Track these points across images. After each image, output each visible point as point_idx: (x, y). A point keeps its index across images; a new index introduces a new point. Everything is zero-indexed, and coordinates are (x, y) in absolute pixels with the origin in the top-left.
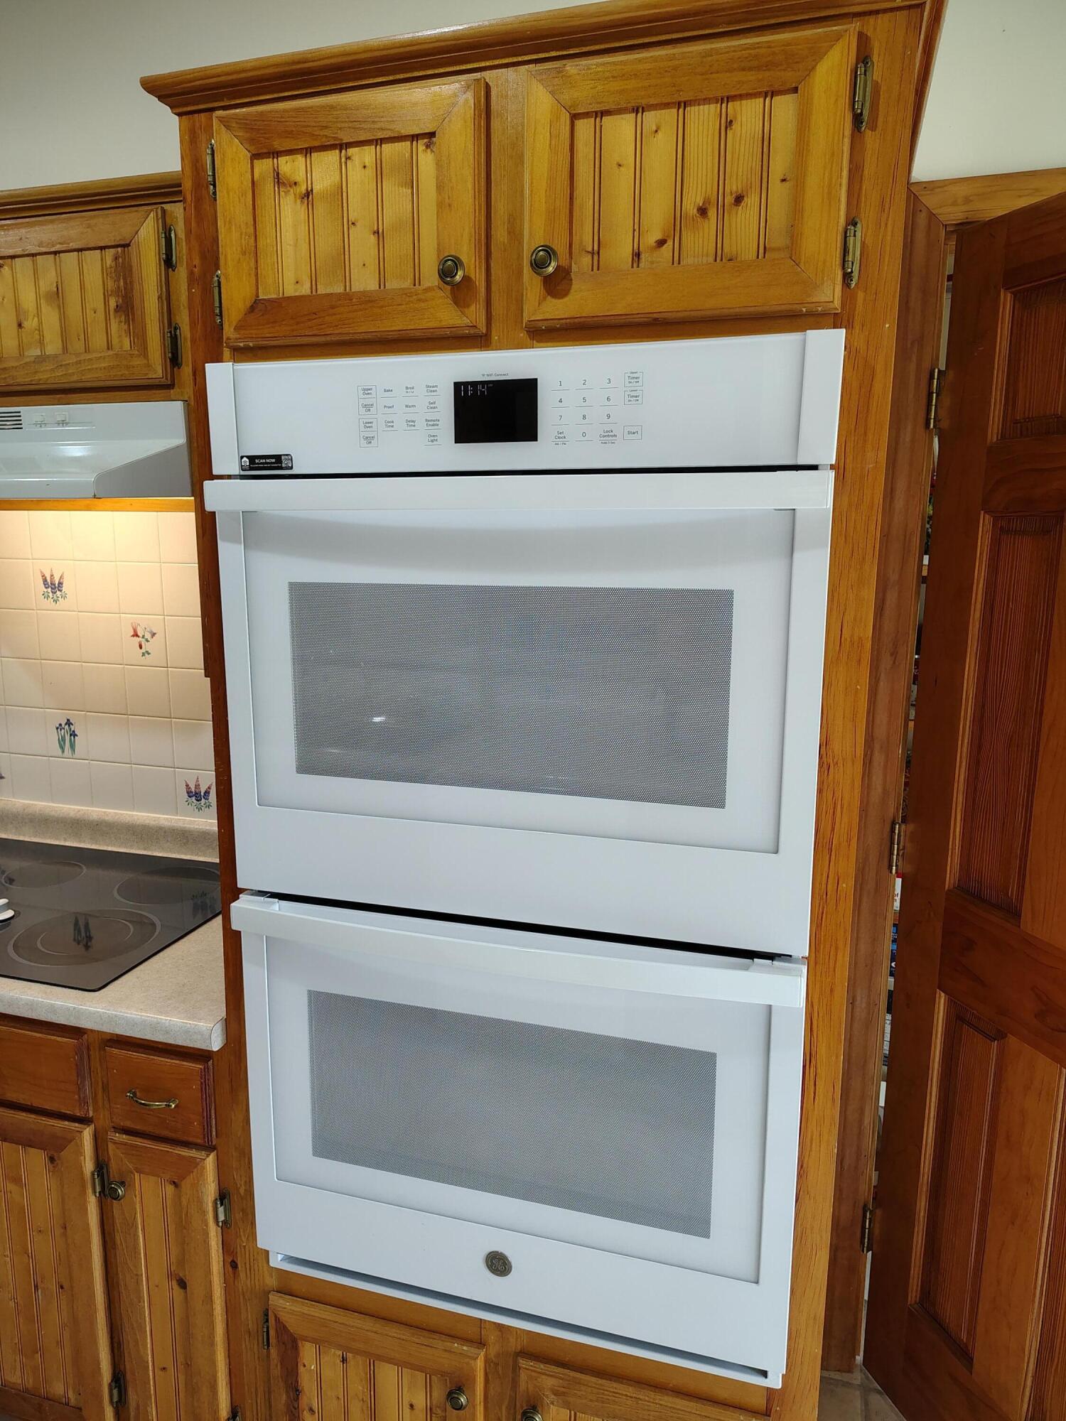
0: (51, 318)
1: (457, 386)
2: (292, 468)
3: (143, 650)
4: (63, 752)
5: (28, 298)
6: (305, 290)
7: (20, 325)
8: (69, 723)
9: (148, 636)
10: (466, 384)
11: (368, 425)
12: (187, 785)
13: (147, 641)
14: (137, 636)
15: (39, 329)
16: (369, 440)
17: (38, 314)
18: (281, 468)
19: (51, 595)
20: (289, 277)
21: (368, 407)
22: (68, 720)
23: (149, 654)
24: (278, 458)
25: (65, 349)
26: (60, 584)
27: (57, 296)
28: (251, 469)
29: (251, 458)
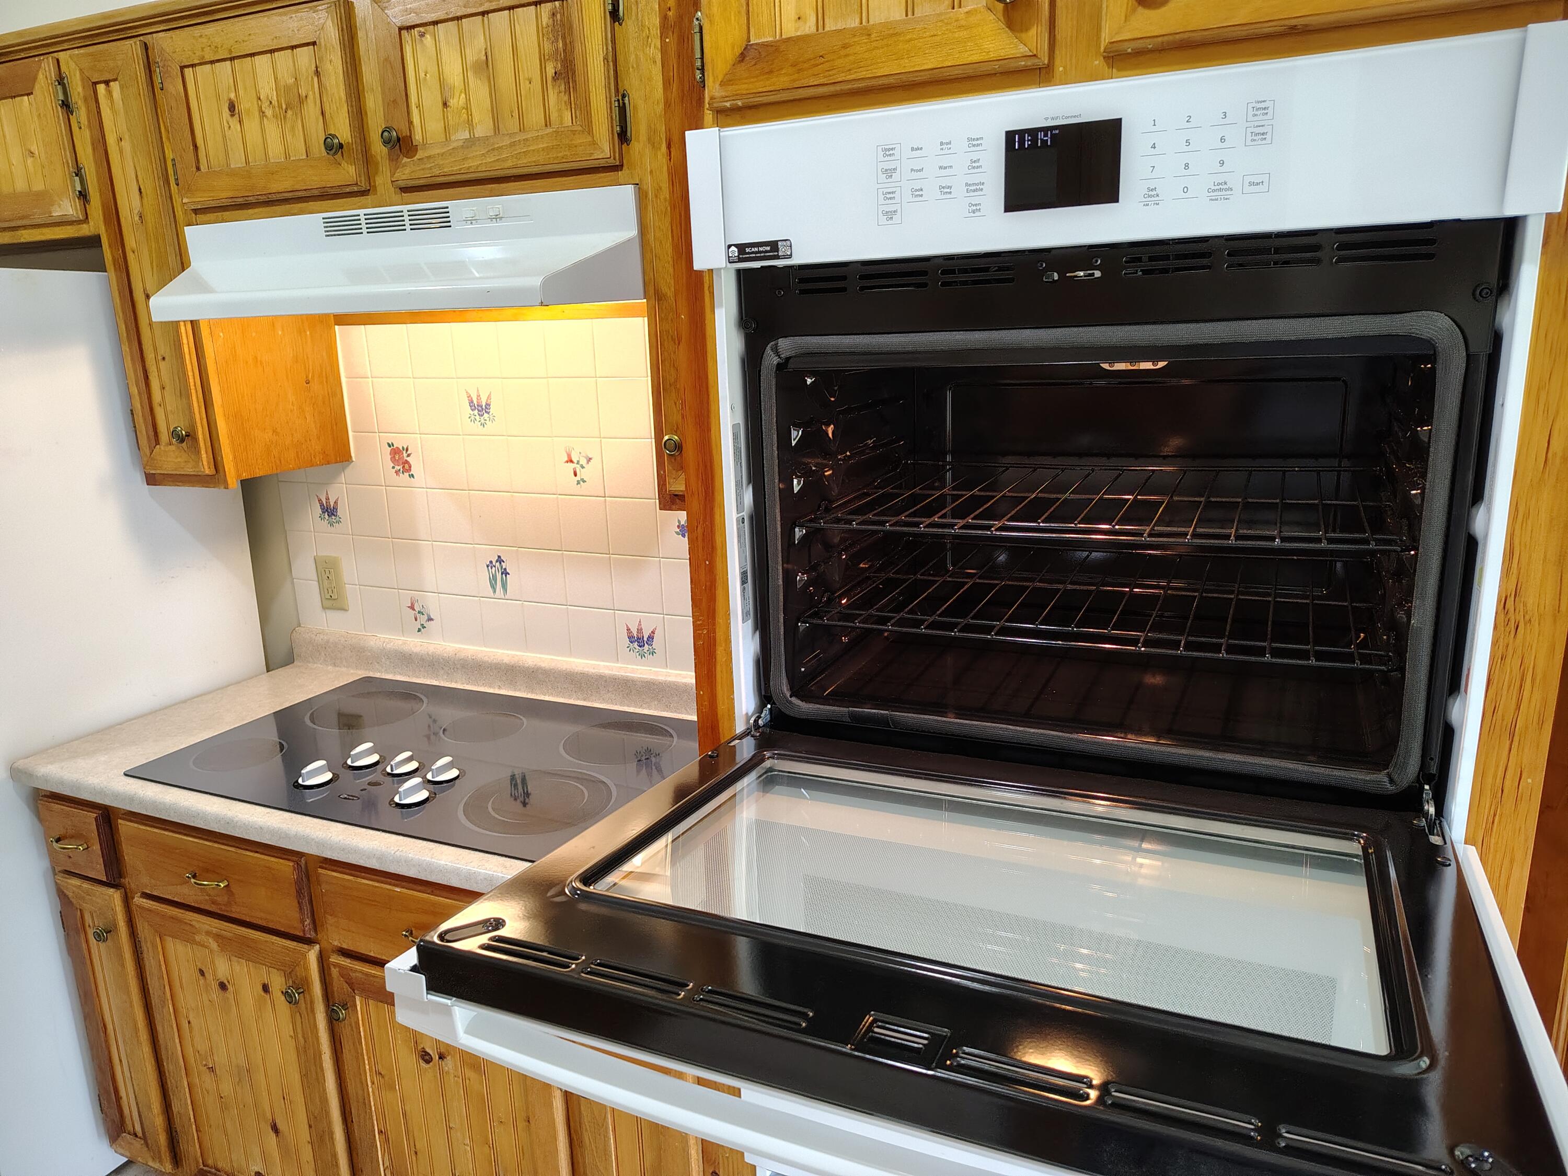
0: (480, 92)
1: (1010, 135)
2: (790, 256)
3: (578, 478)
4: (495, 592)
5: (453, 71)
6: (809, 27)
7: (445, 104)
8: (500, 560)
9: (583, 461)
10: (1021, 133)
11: (889, 196)
12: (628, 630)
13: (583, 467)
14: (571, 461)
15: (467, 108)
16: (890, 215)
17: (466, 89)
18: (777, 257)
19: (478, 417)
20: (789, 11)
21: (889, 173)
22: (499, 557)
23: (584, 481)
24: (774, 245)
25: (496, 129)
26: (488, 405)
27: (486, 66)
28: (741, 260)
29: (741, 247)
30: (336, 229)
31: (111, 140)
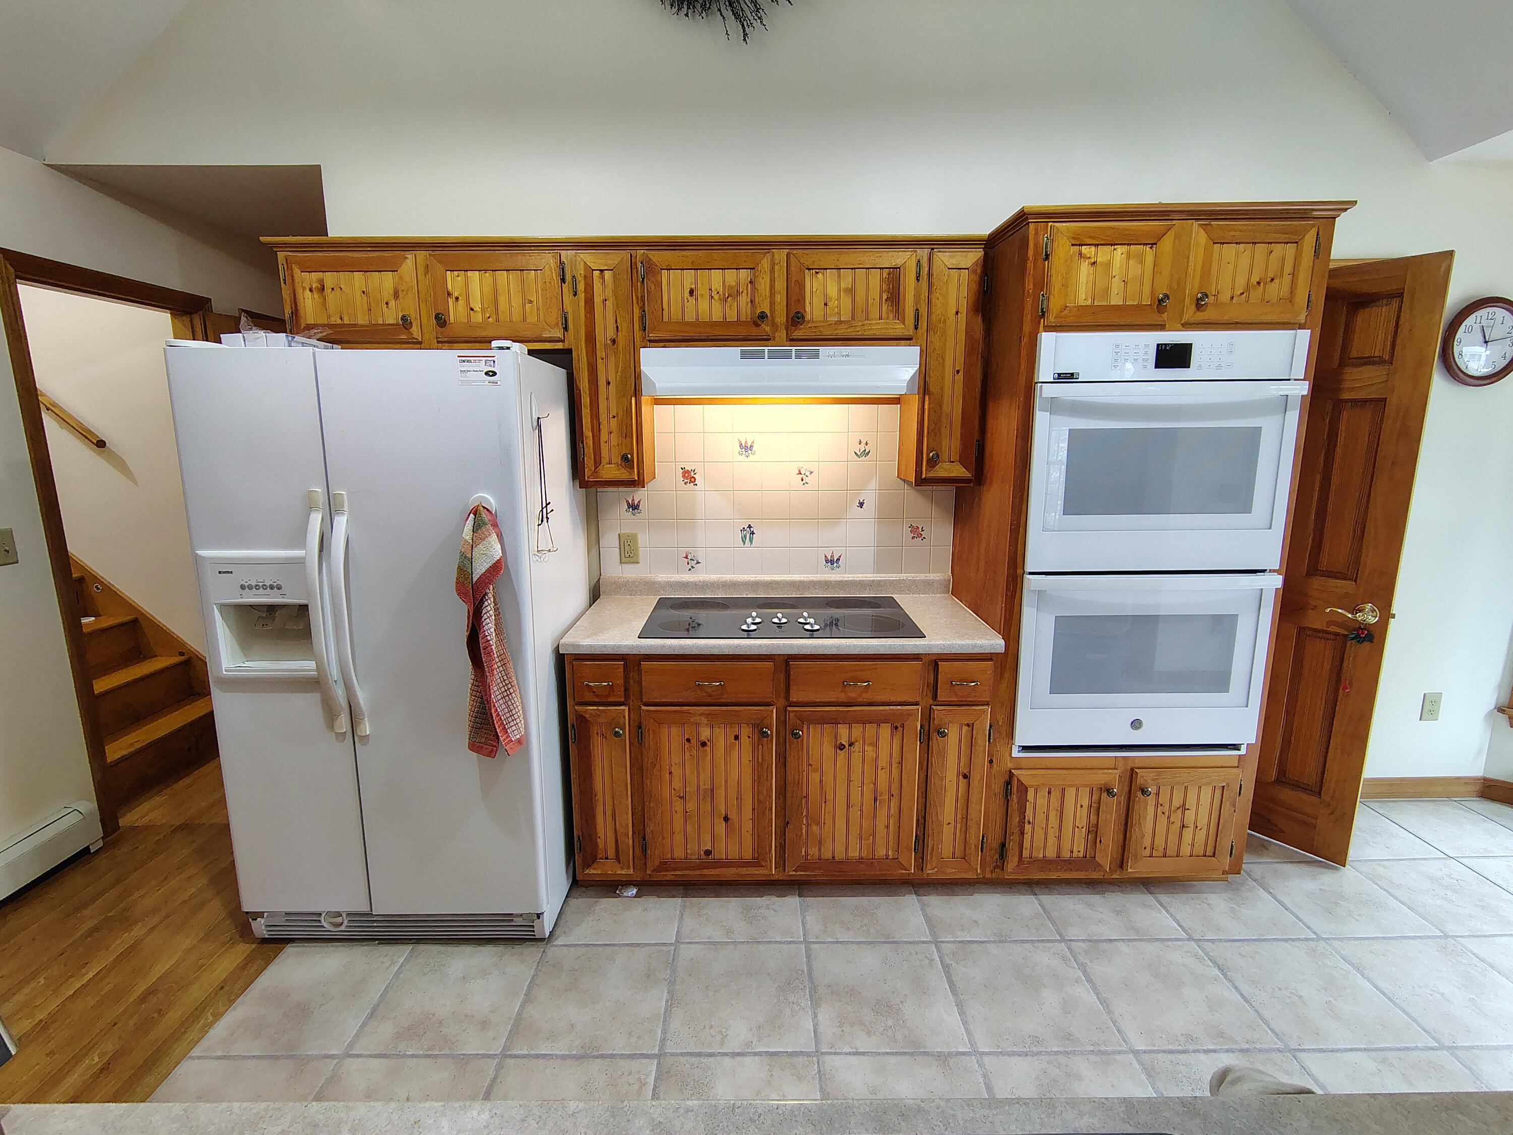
0: (846, 302)
1: (1158, 345)
2: (1078, 378)
3: (804, 482)
4: (744, 544)
5: (832, 291)
6: (1089, 302)
7: (826, 304)
8: (750, 527)
9: (808, 474)
10: (1162, 344)
11: (1116, 360)
12: (826, 556)
13: (807, 476)
14: (801, 474)
15: (839, 307)
16: (1115, 367)
17: (839, 299)
18: (1073, 379)
19: (744, 453)
20: (1082, 296)
21: (1117, 353)
22: (750, 525)
23: (807, 483)
24: (1072, 374)
25: (853, 318)
26: (751, 446)
27: (851, 291)
28: (1058, 379)
29: (1059, 374)
30: (744, 355)
31: (598, 300)
